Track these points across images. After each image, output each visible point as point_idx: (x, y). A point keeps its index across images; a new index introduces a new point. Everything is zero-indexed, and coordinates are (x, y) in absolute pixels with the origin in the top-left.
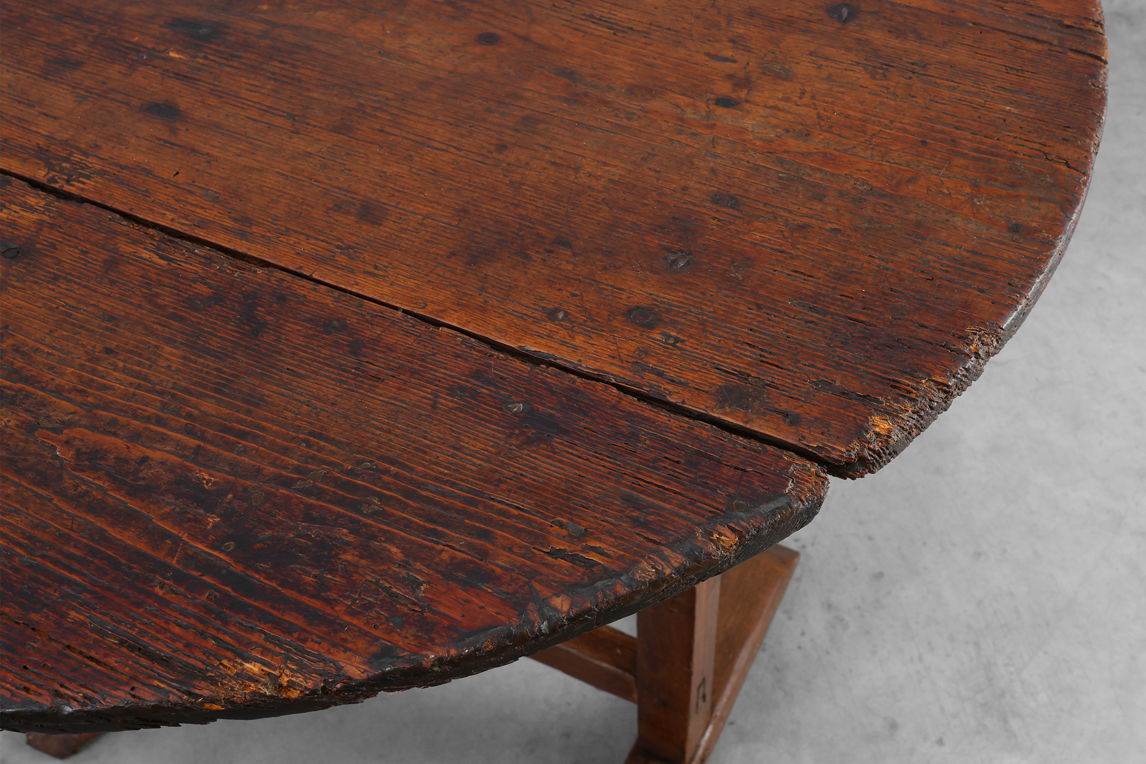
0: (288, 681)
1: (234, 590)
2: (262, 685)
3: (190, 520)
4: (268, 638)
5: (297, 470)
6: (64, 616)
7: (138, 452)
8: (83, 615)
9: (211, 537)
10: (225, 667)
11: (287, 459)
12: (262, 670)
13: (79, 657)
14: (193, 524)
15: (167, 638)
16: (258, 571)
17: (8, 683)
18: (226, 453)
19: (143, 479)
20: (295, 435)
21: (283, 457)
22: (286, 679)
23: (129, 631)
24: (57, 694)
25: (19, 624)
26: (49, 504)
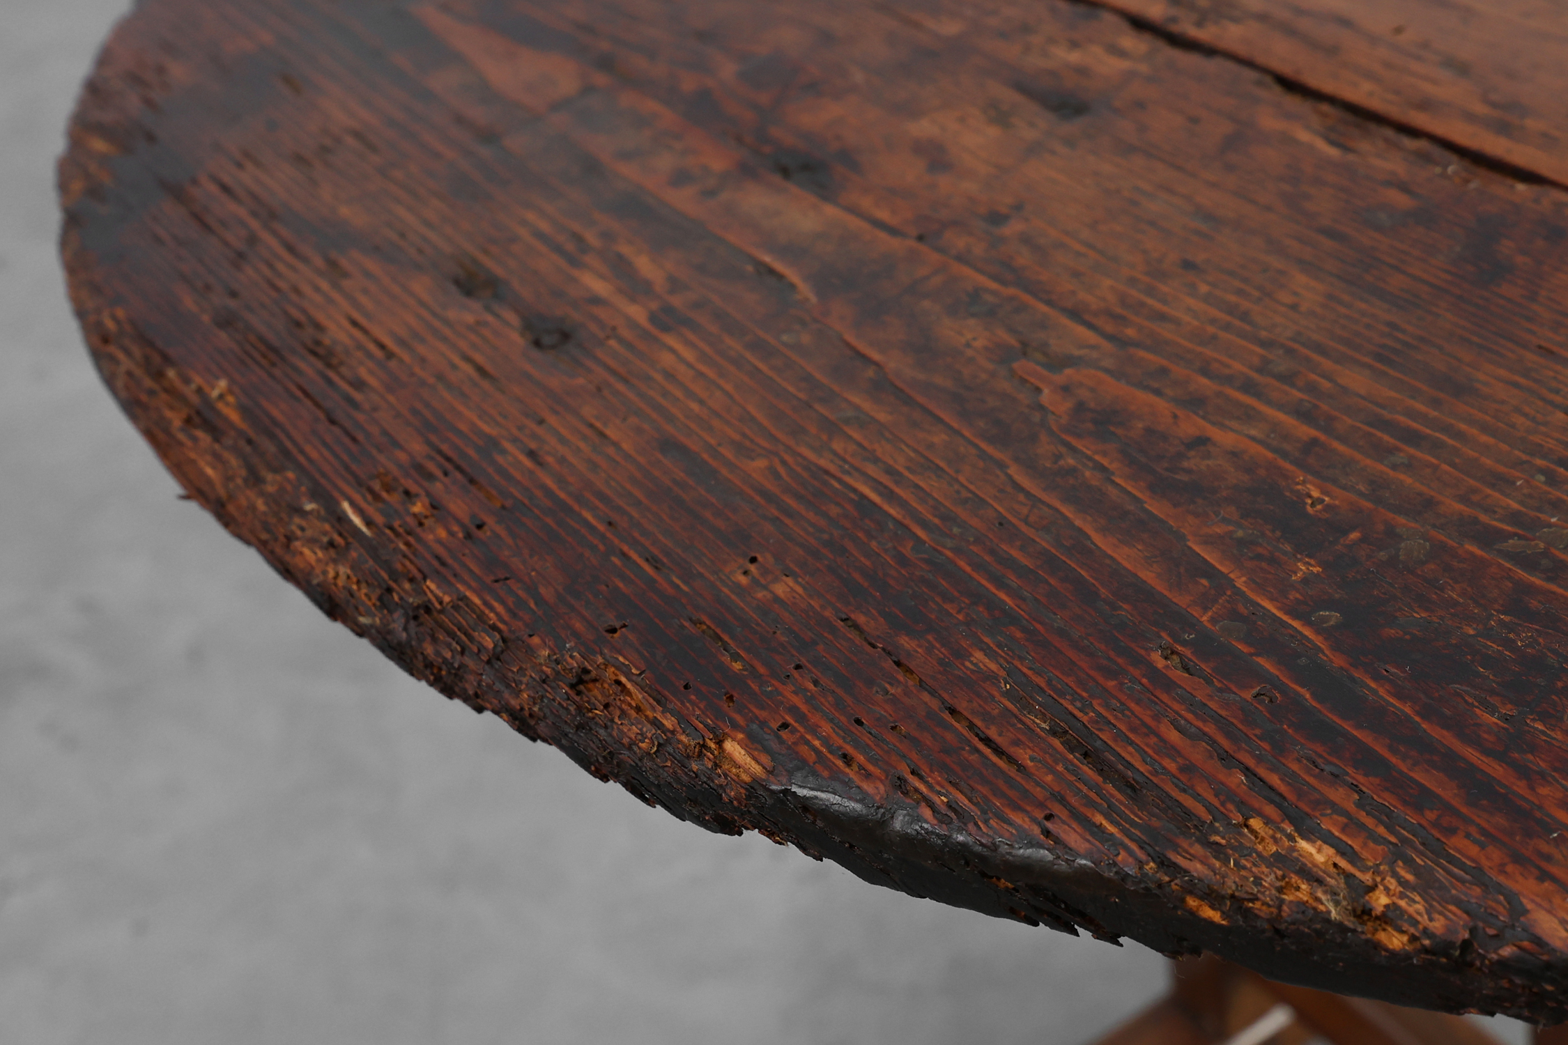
0: (1387, 906)
1: (1313, 695)
2: (1325, 892)
3: (1259, 557)
4: (1364, 802)
5: (1514, 518)
6: (962, 655)
7: (1191, 425)
8: (998, 663)
9: (1293, 595)
10: (1252, 831)
11: (1497, 495)
12: (1335, 865)
13: (965, 732)
14: (1264, 565)
15: (1147, 745)
16: (1377, 677)
17: (818, 739)
18: (1368, 462)
19: (1189, 471)
20: (1524, 457)
21: (1489, 491)
22: (1384, 900)
23: (1077, 713)
24: (900, 784)
25: (874, 646)
26: (998, 472)
